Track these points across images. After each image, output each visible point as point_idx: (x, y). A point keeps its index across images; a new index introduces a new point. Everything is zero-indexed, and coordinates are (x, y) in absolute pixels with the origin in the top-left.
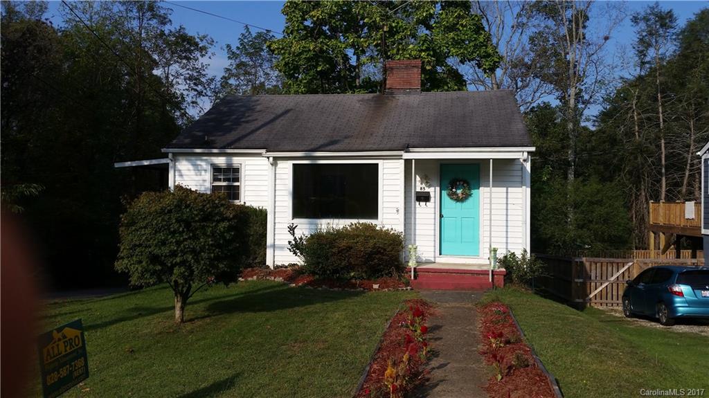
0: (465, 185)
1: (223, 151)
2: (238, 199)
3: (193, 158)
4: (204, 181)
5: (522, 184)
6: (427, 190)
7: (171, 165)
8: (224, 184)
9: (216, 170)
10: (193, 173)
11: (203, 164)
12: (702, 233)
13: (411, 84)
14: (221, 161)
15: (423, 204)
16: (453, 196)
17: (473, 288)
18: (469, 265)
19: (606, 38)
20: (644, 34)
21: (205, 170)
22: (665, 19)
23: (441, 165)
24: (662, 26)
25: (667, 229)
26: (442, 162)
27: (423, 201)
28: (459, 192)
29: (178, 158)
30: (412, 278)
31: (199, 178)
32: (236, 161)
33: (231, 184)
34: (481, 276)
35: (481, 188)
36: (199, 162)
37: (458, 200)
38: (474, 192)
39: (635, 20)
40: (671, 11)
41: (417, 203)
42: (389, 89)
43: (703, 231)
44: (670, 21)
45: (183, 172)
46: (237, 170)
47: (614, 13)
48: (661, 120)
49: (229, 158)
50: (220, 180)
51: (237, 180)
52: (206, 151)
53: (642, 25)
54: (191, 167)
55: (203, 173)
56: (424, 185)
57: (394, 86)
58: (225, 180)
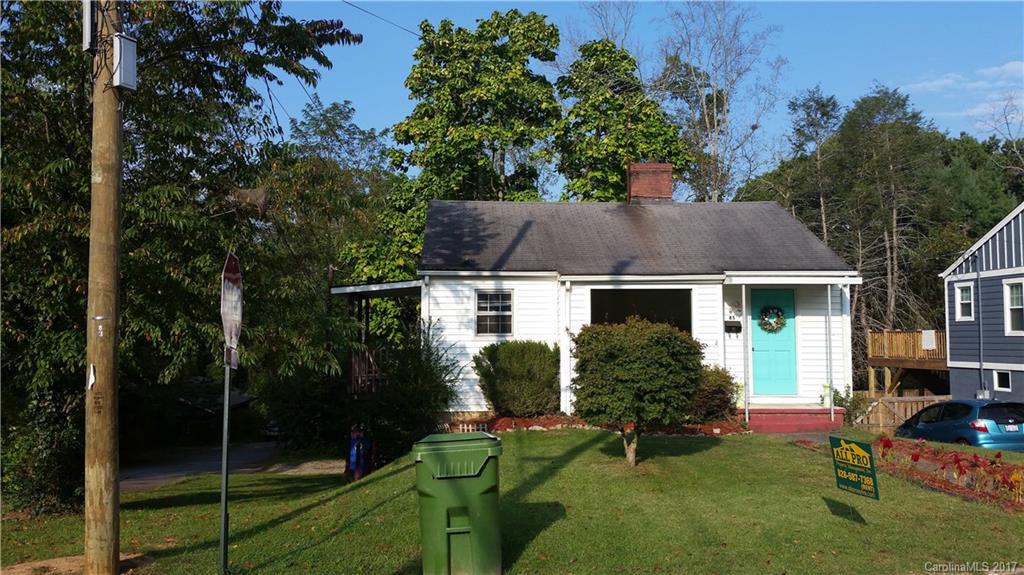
0: (780, 313)
1: (495, 273)
2: (510, 332)
3: (452, 282)
4: (467, 310)
5: (842, 312)
6: (737, 319)
7: (424, 291)
8: (493, 313)
9: (482, 296)
10: (453, 300)
11: (465, 289)
12: (948, 365)
13: (660, 192)
14: (488, 286)
15: (733, 335)
16: (764, 326)
17: (817, 430)
18: (801, 405)
19: (754, 127)
20: (802, 123)
21: (468, 298)
22: (826, 107)
23: (752, 290)
24: (823, 115)
25: (895, 363)
26: (752, 287)
27: (733, 332)
28: (772, 321)
29: (434, 281)
30: (747, 420)
31: (460, 306)
32: (507, 285)
33: (500, 313)
34: (819, 416)
35: (797, 317)
36: (459, 288)
37: (772, 330)
38: (789, 321)
39: (793, 106)
40: (832, 97)
41: (727, 335)
42: (634, 197)
43: (950, 364)
44: (833, 110)
45: (440, 300)
46: (507, 297)
47: (763, 96)
48: (825, 230)
49: (498, 282)
50: (485, 309)
51: (508, 308)
52: (474, 273)
53: (802, 114)
54: (449, 294)
55: (465, 300)
56: (733, 314)
57: (640, 194)
58: (492, 309)
